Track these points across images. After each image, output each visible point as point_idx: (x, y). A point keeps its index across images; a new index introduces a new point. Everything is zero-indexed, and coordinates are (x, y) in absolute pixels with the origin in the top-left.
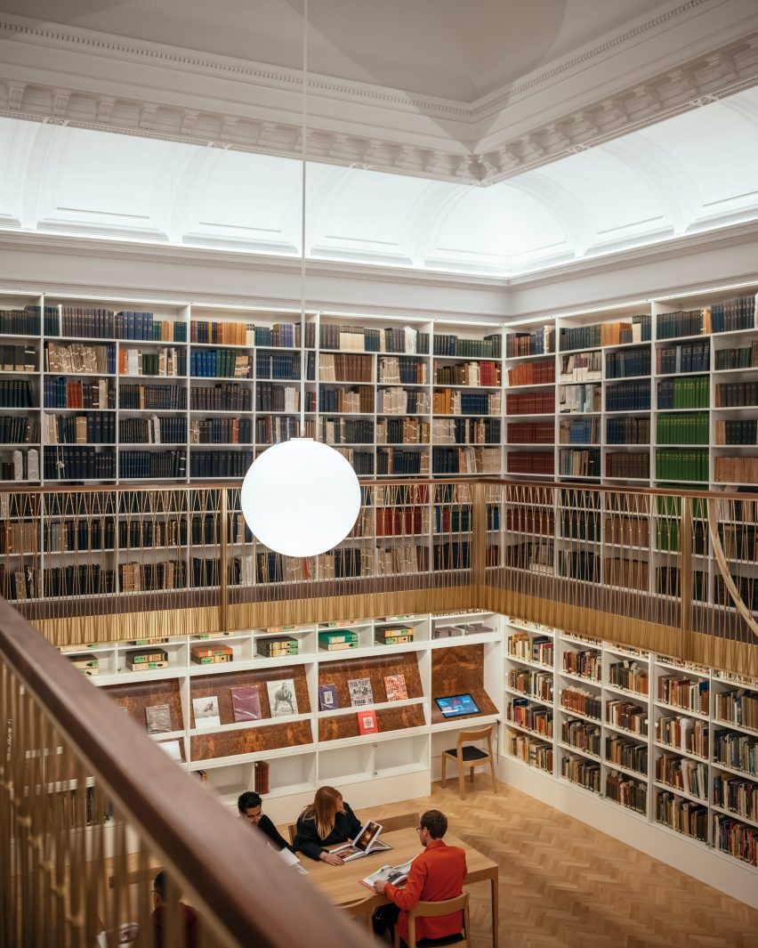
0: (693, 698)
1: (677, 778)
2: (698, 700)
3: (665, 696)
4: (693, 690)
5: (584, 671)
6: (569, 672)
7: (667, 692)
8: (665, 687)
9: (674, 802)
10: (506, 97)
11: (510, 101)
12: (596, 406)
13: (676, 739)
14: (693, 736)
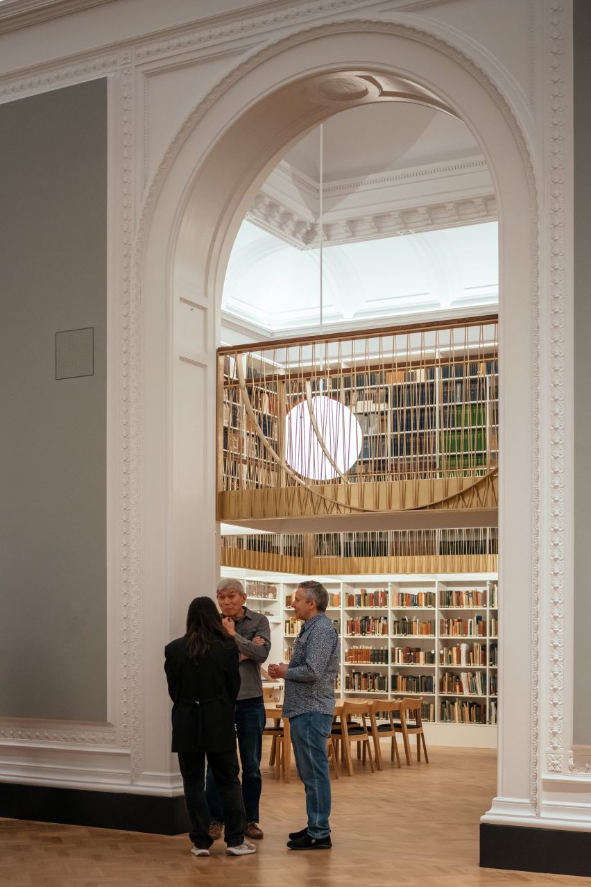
0: (471, 627)
1: (458, 687)
2: (475, 628)
3: (446, 631)
4: (471, 622)
5: (368, 630)
6: (353, 635)
7: (448, 628)
8: (447, 625)
9: (456, 704)
10: (358, 185)
11: (358, 190)
12: (382, 428)
13: (457, 659)
14: (471, 653)
